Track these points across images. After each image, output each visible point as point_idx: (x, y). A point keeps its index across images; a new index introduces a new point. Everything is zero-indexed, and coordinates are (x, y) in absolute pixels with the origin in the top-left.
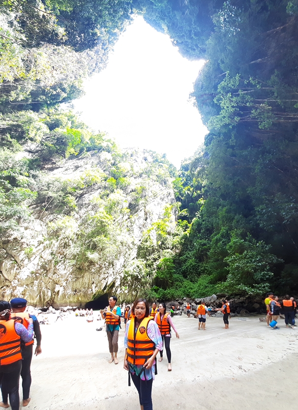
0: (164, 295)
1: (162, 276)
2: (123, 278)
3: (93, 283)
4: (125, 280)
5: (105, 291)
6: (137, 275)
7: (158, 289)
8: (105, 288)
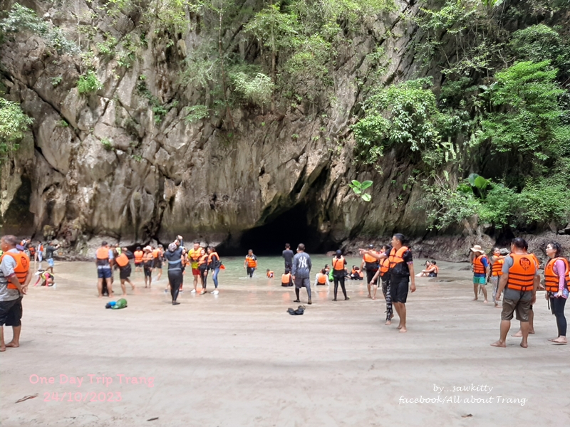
0: (514, 209)
1: (507, 138)
2: (356, 153)
3: (263, 172)
4: (363, 158)
5: (299, 196)
6: (405, 139)
7: (489, 187)
8: (297, 188)
